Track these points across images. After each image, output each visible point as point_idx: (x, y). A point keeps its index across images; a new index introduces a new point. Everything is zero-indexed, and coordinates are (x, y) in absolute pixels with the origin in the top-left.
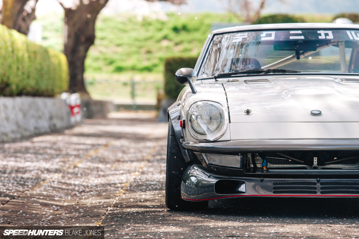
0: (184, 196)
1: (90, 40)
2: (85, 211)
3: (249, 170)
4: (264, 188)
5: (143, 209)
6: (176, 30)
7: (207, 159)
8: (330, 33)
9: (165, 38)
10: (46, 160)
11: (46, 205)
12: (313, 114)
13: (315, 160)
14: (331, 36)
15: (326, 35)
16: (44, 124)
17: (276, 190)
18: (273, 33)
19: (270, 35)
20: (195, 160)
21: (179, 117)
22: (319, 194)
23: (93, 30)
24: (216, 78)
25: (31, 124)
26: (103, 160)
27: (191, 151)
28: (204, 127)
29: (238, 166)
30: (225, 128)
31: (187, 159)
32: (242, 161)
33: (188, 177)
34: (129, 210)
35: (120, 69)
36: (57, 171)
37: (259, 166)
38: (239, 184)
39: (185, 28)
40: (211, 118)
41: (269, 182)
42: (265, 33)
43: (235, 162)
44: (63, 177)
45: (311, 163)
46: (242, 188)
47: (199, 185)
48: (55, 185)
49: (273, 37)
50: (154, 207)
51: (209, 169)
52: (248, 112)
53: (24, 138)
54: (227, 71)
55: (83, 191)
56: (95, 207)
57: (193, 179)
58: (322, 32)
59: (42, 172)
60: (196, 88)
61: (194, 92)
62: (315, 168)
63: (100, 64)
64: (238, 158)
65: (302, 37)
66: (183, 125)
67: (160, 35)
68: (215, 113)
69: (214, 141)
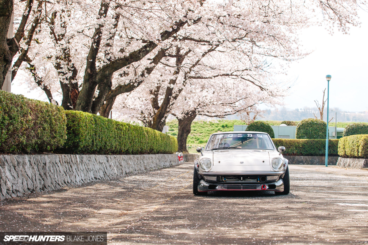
0: (199, 190)
1: (189, 131)
2: (167, 195)
3: (220, 181)
4: (225, 187)
5: (186, 195)
6: (223, 127)
7: (206, 178)
8: (251, 135)
9: (219, 130)
10: (163, 177)
11: (155, 193)
12: (241, 163)
13: (242, 178)
14: (251, 136)
15: (250, 135)
16: (168, 164)
17: (228, 188)
18: (232, 134)
19: (231, 135)
20: (202, 178)
21: (197, 164)
22: (242, 189)
23: (190, 127)
24: (212, 150)
25: (162, 164)
26: (183, 178)
27: (201, 175)
28: (205, 167)
29: (216, 180)
30: (212, 167)
31: (200, 178)
32: (217, 179)
33: (200, 184)
34: (183, 195)
35: (201, 142)
36: (164, 182)
37: (223, 180)
38: (216, 186)
39: (226, 126)
40: (207, 164)
41: (226, 185)
42: (229, 135)
43: (214, 179)
44: (166, 184)
45: (240, 179)
46: (217, 188)
47: (204, 187)
48: (162, 186)
49: (232, 136)
50: (190, 194)
51: (207, 181)
52: (219, 162)
53: (159, 169)
54: (217, 147)
55: (171, 189)
56: (171, 194)
57: (202, 185)
58: (249, 135)
59: (159, 182)
60: (203, 154)
61: (202, 155)
62: (242, 181)
63: (194, 140)
64: (216, 177)
65: (242, 136)
66: (198, 166)
67: (217, 129)
68: (209, 162)
69: (208, 172)
